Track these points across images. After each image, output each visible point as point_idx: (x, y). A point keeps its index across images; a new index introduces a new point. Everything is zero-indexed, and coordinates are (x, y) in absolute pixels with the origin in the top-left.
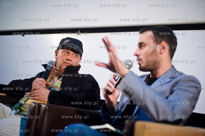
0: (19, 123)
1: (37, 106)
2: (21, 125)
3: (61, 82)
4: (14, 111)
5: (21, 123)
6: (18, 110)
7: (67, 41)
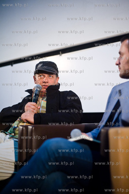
0: (13, 146)
1: (24, 128)
2: (15, 148)
3: (46, 102)
4: (8, 136)
5: (15, 146)
6: (13, 134)
7: (40, 65)
